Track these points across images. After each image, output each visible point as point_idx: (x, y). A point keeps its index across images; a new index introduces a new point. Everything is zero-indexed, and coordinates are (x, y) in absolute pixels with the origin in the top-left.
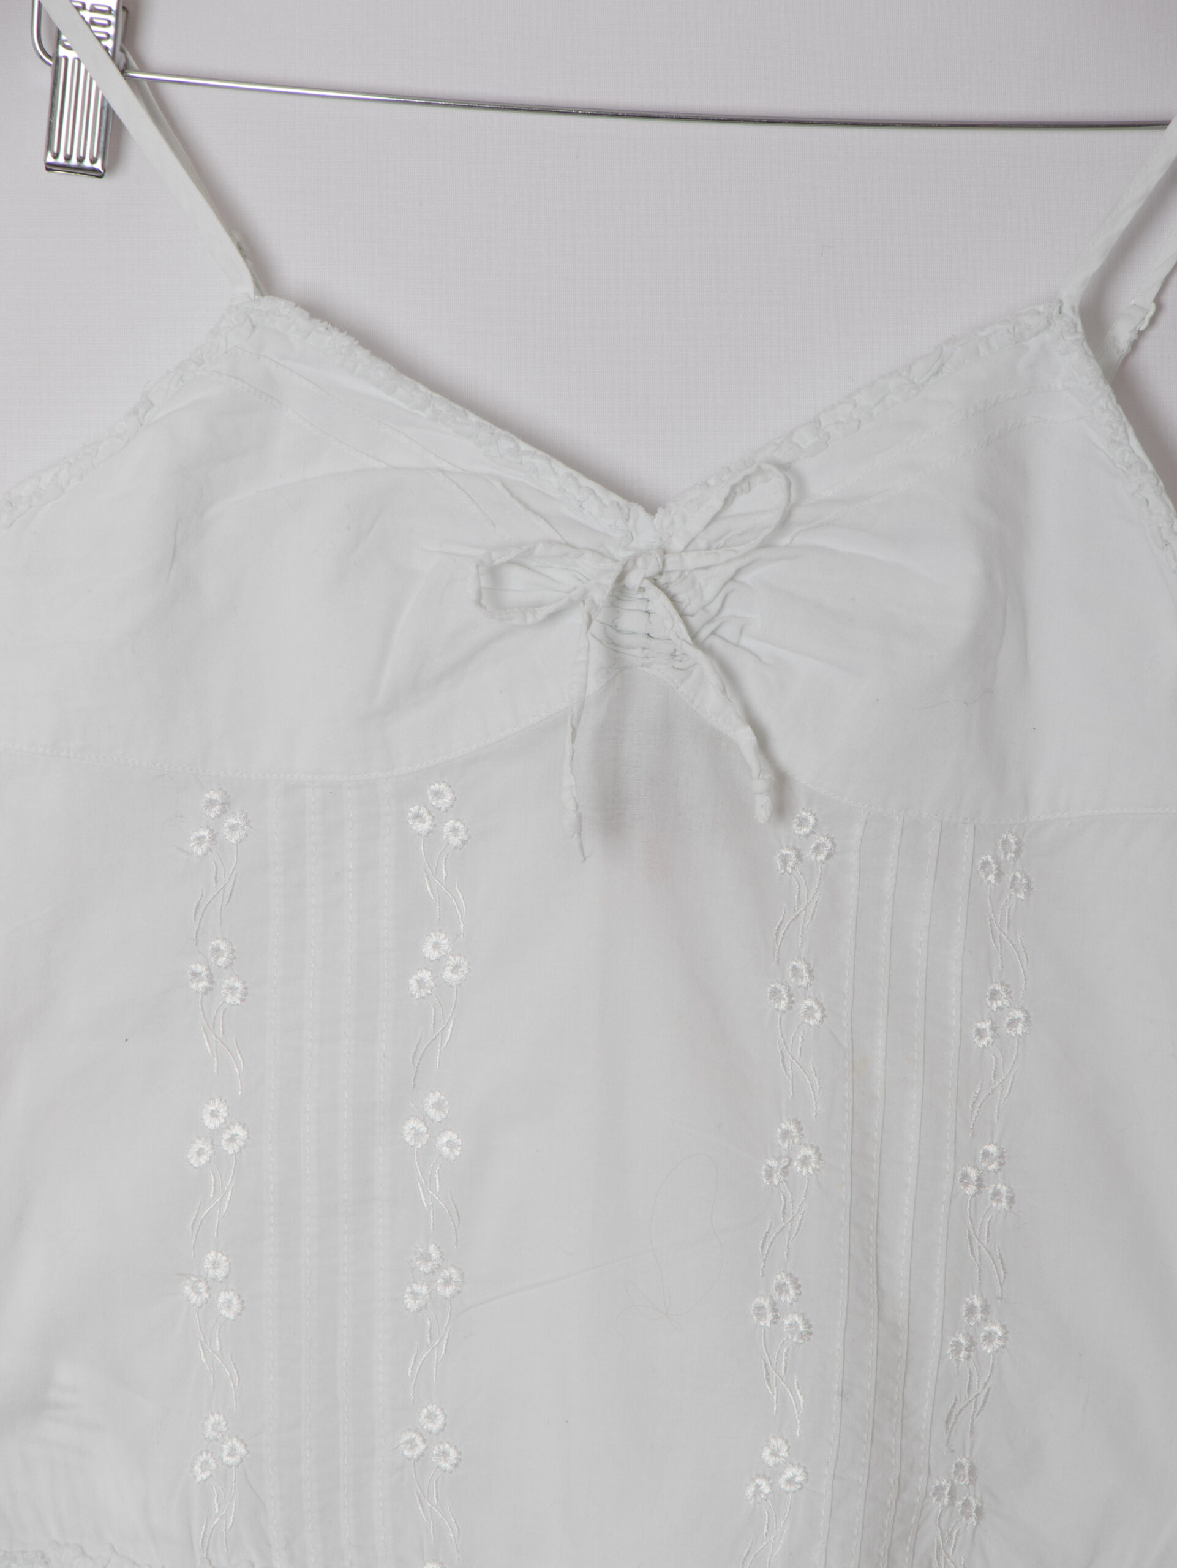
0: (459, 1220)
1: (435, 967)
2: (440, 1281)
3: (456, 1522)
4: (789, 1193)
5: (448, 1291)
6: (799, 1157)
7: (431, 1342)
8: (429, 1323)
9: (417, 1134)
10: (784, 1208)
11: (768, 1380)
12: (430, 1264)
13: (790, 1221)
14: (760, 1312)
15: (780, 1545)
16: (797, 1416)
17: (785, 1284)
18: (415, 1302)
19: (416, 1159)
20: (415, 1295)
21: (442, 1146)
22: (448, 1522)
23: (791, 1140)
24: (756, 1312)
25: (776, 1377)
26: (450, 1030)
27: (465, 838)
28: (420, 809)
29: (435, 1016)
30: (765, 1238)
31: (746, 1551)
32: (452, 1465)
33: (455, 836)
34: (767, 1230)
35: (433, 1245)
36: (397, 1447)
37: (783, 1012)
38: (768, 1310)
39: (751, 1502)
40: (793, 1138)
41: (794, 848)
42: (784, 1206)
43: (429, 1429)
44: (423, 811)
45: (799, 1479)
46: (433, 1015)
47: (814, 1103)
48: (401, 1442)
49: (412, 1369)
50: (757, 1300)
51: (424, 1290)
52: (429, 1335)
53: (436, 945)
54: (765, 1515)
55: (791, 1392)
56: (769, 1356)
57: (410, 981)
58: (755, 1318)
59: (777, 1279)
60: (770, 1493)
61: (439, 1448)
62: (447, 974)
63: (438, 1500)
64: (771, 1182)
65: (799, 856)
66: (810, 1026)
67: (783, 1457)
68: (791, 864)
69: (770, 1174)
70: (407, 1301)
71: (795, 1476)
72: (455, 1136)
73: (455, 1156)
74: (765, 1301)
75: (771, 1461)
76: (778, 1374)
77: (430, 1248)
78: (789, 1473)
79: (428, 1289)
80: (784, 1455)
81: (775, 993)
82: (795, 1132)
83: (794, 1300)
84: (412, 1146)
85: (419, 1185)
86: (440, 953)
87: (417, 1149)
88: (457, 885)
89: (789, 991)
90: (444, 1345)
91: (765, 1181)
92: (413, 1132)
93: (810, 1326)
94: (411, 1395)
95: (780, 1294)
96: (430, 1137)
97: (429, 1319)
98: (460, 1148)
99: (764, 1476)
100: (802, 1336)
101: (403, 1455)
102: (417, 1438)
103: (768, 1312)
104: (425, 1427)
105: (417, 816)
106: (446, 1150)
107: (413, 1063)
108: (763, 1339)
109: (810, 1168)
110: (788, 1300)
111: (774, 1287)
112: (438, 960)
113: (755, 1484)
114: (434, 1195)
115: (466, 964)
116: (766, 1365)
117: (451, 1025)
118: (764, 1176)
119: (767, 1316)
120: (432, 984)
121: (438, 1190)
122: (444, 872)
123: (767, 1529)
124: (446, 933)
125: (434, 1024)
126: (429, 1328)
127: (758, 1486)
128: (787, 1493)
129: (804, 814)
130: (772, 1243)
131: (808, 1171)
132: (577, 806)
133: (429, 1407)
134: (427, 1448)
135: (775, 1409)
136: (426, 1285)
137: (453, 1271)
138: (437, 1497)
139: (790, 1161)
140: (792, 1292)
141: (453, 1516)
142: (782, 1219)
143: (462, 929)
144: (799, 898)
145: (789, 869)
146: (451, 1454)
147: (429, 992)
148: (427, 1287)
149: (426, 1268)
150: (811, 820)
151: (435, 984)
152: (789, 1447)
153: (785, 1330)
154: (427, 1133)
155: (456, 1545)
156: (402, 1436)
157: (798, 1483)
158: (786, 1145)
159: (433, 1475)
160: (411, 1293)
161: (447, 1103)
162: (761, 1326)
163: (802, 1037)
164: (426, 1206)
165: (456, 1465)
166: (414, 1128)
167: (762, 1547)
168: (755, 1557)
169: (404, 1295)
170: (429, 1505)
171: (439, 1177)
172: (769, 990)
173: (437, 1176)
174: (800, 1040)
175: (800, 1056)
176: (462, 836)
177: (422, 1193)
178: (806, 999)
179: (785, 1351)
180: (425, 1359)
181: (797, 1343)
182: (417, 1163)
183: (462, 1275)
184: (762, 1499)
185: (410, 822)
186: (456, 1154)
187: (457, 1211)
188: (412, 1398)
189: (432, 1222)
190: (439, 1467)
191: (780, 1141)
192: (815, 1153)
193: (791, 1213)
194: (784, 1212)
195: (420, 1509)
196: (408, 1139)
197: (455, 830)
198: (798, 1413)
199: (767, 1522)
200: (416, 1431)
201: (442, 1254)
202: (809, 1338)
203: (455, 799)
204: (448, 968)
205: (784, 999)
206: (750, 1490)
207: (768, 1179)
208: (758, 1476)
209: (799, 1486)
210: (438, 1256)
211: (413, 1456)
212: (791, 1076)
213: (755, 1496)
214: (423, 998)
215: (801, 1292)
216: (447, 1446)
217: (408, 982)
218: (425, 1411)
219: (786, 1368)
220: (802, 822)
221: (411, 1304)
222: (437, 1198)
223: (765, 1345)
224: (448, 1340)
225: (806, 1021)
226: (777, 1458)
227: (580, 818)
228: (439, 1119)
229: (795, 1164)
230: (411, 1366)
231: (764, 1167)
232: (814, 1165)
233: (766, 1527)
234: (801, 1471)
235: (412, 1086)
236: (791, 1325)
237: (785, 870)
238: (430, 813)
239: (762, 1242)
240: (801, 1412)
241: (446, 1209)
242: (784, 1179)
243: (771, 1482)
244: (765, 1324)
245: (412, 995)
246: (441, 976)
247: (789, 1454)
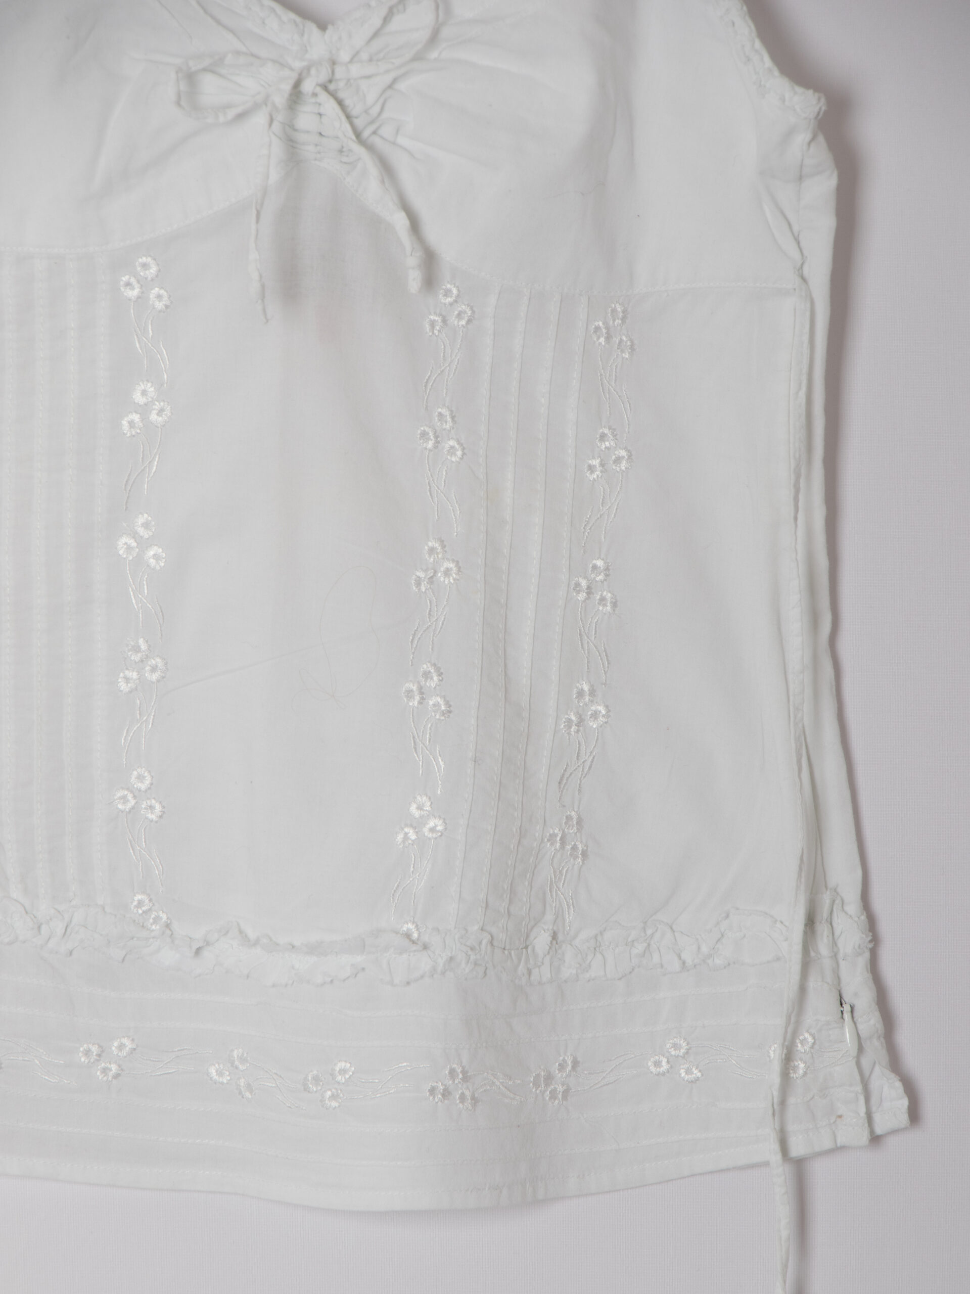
0: (163, 619)
1: (144, 410)
2: (148, 668)
3: (160, 862)
4: (434, 598)
5: (154, 677)
6: (442, 569)
7: (140, 717)
8: (138, 702)
9: (129, 548)
10: (430, 611)
11: (415, 749)
12: (139, 655)
13: (434, 621)
14: (410, 695)
15: (423, 881)
16: (439, 778)
17: (430, 672)
18: (127, 685)
19: (128, 568)
20: (127, 680)
21: (149, 558)
22: (154, 862)
23: (436, 556)
24: (406, 694)
25: (422, 747)
26: (156, 463)
27: (168, 303)
28: (130, 278)
29: (143, 451)
30: (414, 635)
31: (396, 885)
32: (157, 816)
33: (159, 301)
34: (415, 629)
35: (142, 639)
36: (112, 802)
37: (430, 450)
38: (416, 693)
39: (401, 847)
40: (438, 553)
41: (440, 315)
42: (430, 609)
43: (139, 788)
44: (133, 280)
45: (439, 828)
46: (142, 450)
47: (455, 525)
48: (116, 797)
49: (125, 739)
50: (407, 685)
51: (135, 675)
52: (138, 712)
53: (144, 393)
54: (412, 857)
55: (434, 758)
56: (416, 730)
57: (122, 422)
58: (405, 700)
59: (423, 668)
60: (416, 839)
61: (147, 803)
62: (154, 417)
63: (145, 844)
64: (419, 589)
65: (444, 321)
66: (452, 462)
67: (427, 810)
68: (438, 328)
69: (418, 583)
70: (120, 684)
71: (436, 826)
72: (160, 550)
73: (160, 566)
74: (414, 686)
75: (417, 813)
76: (424, 744)
77: (140, 641)
78: (431, 824)
79: (138, 674)
80: (427, 809)
81: (424, 434)
82: (439, 549)
83: (437, 685)
84: (125, 558)
85: (130, 589)
86: (148, 399)
87: (129, 560)
88: (161, 343)
89: (435, 433)
90: (151, 720)
91: (414, 589)
92: (125, 546)
93: (450, 706)
94: (124, 760)
95: (426, 681)
96: (139, 550)
97: (139, 699)
98: (164, 560)
99: (411, 826)
100: (443, 714)
101: (117, 808)
102: (128, 795)
103: (416, 694)
104: (135, 786)
105: (128, 284)
106: (152, 562)
107: (125, 490)
108: (411, 716)
109: (451, 578)
110: (432, 685)
111: (421, 675)
112: (146, 404)
113: (403, 832)
114: (143, 598)
115: (169, 408)
116: (414, 737)
117: (157, 459)
118: (414, 584)
119: (416, 697)
120: (141, 424)
121: (146, 594)
122: (150, 332)
123: (414, 867)
124: (152, 383)
125: (143, 458)
126: (138, 706)
127: (406, 834)
128: (430, 839)
129: (449, 286)
130: (419, 638)
131: (449, 580)
132: (261, 276)
133: (139, 770)
134: (136, 803)
135: (421, 772)
136: (137, 672)
137: (158, 660)
138: (145, 842)
139: (435, 572)
140: (435, 678)
141: (158, 857)
142: (428, 619)
143: (166, 379)
144: (444, 357)
145: (436, 332)
146: (157, 808)
147: (138, 431)
148: (137, 673)
149: (136, 657)
150: (455, 291)
151: (143, 425)
152: (432, 803)
153: (430, 709)
154: (137, 547)
155: (161, 881)
156: (116, 793)
157: (438, 831)
158: (432, 560)
159: (142, 824)
160: (124, 677)
161: (153, 523)
162: (410, 706)
163: (446, 471)
164: (136, 607)
165: (161, 817)
166: (126, 543)
167: (409, 882)
168: (403, 890)
169: (118, 680)
170: (139, 848)
171: (147, 583)
172: (419, 432)
173: (145, 583)
174: (444, 473)
175: (444, 486)
176: (166, 300)
177: (132, 597)
178: (449, 440)
179: (429, 726)
180: (135, 731)
181: (439, 719)
182: (128, 572)
183: (166, 664)
184: (409, 844)
185: (122, 289)
186: (160, 565)
187: (162, 612)
188: (125, 762)
189: (141, 620)
190: (147, 818)
191: (427, 556)
192: (455, 567)
193: (435, 615)
194: (429, 614)
195: (131, 851)
196: (121, 552)
197: (159, 297)
198: (439, 775)
199: (413, 862)
200: (128, 789)
201: (149, 646)
202: (449, 716)
203: (159, 271)
204: (155, 412)
205: (432, 440)
206: (400, 837)
207: (417, 587)
208: (406, 825)
209: (440, 834)
210: (146, 648)
211: (125, 809)
212: (437, 503)
213: (404, 842)
214: (134, 436)
215: (442, 679)
216: (153, 801)
217: (121, 423)
218: (135, 773)
219: (430, 739)
220: (447, 293)
221: (123, 686)
222: (145, 601)
223: (413, 721)
224: (154, 716)
225: (449, 457)
226: (422, 811)
227: (263, 287)
228: (146, 536)
229: (439, 575)
230: (124, 737)
231: (414, 577)
232: (454, 576)
233: (412, 866)
234: (441, 822)
235: (125, 508)
236: (434, 705)
237: (433, 333)
238: (138, 282)
239: (411, 638)
240: (442, 774)
241: (153, 610)
242: (430, 588)
243: (417, 830)
244: (413, 704)
245: (124, 433)
246: (148, 418)
247: (431, 808)
